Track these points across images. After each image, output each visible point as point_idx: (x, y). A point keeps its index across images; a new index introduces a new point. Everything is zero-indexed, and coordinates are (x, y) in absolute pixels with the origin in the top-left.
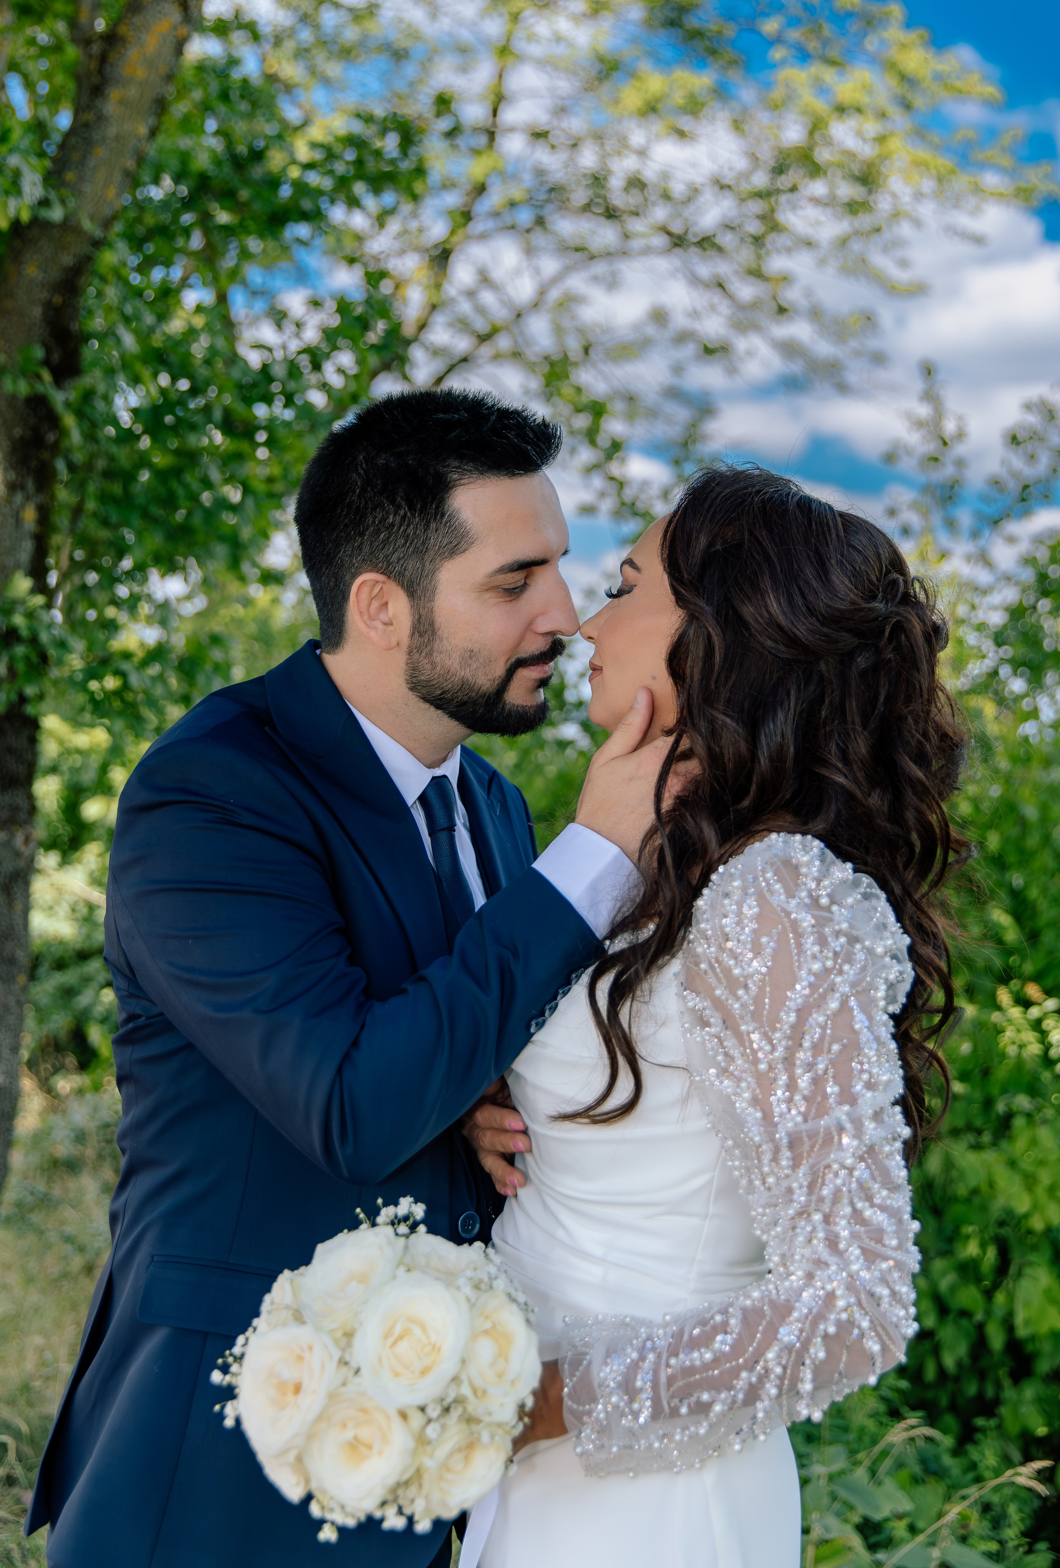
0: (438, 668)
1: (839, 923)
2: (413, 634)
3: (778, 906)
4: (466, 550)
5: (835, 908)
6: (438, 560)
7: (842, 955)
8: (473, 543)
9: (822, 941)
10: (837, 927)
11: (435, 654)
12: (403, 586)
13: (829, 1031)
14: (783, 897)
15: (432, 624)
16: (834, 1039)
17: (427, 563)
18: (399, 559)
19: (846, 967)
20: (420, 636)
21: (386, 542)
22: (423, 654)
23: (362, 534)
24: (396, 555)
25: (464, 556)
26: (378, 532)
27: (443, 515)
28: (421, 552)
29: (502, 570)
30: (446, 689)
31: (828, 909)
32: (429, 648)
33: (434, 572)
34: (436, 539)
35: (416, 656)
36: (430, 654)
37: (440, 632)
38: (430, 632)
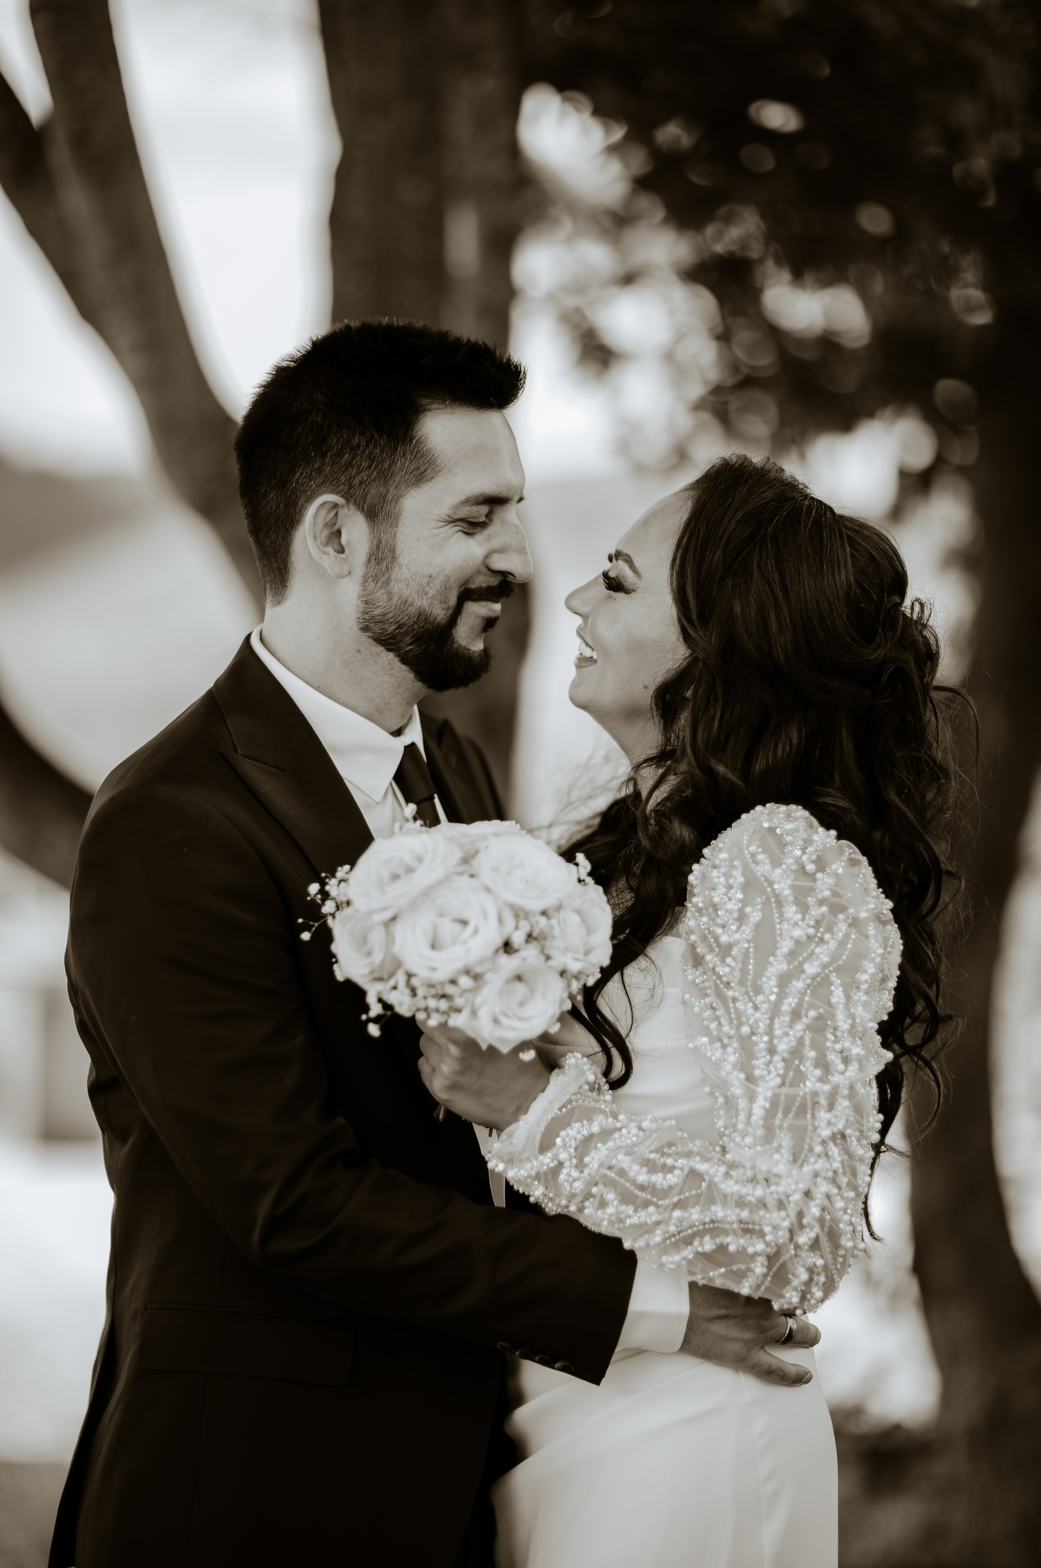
0: (395, 599)
1: (822, 891)
2: (369, 561)
3: (763, 876)
4: (432, 478)
5: (819, 875)
6: (403, 487)
7: (824, 924)
8: (440, 471)
9: (804, 909)
10: (820, 896)
11: (392, 584)
12: (363, 511)
13: (807, 999)
14: (768, 867)
15: (393, 550)
16: (811, 1006)
17: (392, 490)
18: (361, 483)
19: (827, 936)
20: (378, 564)
21: (349, 465)
22: (379, 584)
23: (324, 455)
24: (359, 478)
25: (430, 484)
26: (340, 454)
27: (411, 440)
28: (385, 476)
29: (467, 502)
30: (402, 622)
31: (812, 877)
32: (386, 577)
33: (398, 498)
34: (403, 465)
35: (371, 586)
36: (387, 583)
37: (401, 558)
38: (390, 559)
